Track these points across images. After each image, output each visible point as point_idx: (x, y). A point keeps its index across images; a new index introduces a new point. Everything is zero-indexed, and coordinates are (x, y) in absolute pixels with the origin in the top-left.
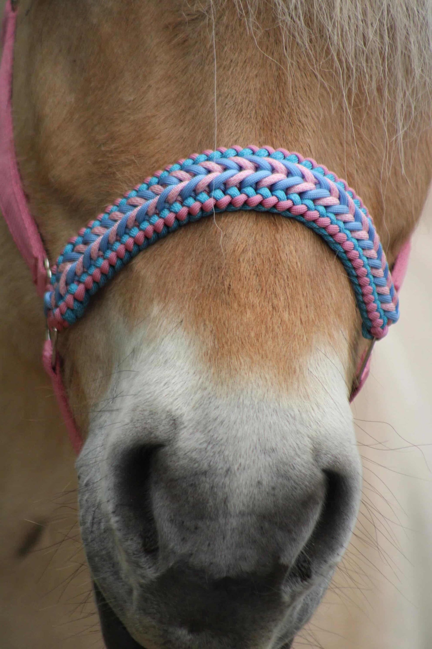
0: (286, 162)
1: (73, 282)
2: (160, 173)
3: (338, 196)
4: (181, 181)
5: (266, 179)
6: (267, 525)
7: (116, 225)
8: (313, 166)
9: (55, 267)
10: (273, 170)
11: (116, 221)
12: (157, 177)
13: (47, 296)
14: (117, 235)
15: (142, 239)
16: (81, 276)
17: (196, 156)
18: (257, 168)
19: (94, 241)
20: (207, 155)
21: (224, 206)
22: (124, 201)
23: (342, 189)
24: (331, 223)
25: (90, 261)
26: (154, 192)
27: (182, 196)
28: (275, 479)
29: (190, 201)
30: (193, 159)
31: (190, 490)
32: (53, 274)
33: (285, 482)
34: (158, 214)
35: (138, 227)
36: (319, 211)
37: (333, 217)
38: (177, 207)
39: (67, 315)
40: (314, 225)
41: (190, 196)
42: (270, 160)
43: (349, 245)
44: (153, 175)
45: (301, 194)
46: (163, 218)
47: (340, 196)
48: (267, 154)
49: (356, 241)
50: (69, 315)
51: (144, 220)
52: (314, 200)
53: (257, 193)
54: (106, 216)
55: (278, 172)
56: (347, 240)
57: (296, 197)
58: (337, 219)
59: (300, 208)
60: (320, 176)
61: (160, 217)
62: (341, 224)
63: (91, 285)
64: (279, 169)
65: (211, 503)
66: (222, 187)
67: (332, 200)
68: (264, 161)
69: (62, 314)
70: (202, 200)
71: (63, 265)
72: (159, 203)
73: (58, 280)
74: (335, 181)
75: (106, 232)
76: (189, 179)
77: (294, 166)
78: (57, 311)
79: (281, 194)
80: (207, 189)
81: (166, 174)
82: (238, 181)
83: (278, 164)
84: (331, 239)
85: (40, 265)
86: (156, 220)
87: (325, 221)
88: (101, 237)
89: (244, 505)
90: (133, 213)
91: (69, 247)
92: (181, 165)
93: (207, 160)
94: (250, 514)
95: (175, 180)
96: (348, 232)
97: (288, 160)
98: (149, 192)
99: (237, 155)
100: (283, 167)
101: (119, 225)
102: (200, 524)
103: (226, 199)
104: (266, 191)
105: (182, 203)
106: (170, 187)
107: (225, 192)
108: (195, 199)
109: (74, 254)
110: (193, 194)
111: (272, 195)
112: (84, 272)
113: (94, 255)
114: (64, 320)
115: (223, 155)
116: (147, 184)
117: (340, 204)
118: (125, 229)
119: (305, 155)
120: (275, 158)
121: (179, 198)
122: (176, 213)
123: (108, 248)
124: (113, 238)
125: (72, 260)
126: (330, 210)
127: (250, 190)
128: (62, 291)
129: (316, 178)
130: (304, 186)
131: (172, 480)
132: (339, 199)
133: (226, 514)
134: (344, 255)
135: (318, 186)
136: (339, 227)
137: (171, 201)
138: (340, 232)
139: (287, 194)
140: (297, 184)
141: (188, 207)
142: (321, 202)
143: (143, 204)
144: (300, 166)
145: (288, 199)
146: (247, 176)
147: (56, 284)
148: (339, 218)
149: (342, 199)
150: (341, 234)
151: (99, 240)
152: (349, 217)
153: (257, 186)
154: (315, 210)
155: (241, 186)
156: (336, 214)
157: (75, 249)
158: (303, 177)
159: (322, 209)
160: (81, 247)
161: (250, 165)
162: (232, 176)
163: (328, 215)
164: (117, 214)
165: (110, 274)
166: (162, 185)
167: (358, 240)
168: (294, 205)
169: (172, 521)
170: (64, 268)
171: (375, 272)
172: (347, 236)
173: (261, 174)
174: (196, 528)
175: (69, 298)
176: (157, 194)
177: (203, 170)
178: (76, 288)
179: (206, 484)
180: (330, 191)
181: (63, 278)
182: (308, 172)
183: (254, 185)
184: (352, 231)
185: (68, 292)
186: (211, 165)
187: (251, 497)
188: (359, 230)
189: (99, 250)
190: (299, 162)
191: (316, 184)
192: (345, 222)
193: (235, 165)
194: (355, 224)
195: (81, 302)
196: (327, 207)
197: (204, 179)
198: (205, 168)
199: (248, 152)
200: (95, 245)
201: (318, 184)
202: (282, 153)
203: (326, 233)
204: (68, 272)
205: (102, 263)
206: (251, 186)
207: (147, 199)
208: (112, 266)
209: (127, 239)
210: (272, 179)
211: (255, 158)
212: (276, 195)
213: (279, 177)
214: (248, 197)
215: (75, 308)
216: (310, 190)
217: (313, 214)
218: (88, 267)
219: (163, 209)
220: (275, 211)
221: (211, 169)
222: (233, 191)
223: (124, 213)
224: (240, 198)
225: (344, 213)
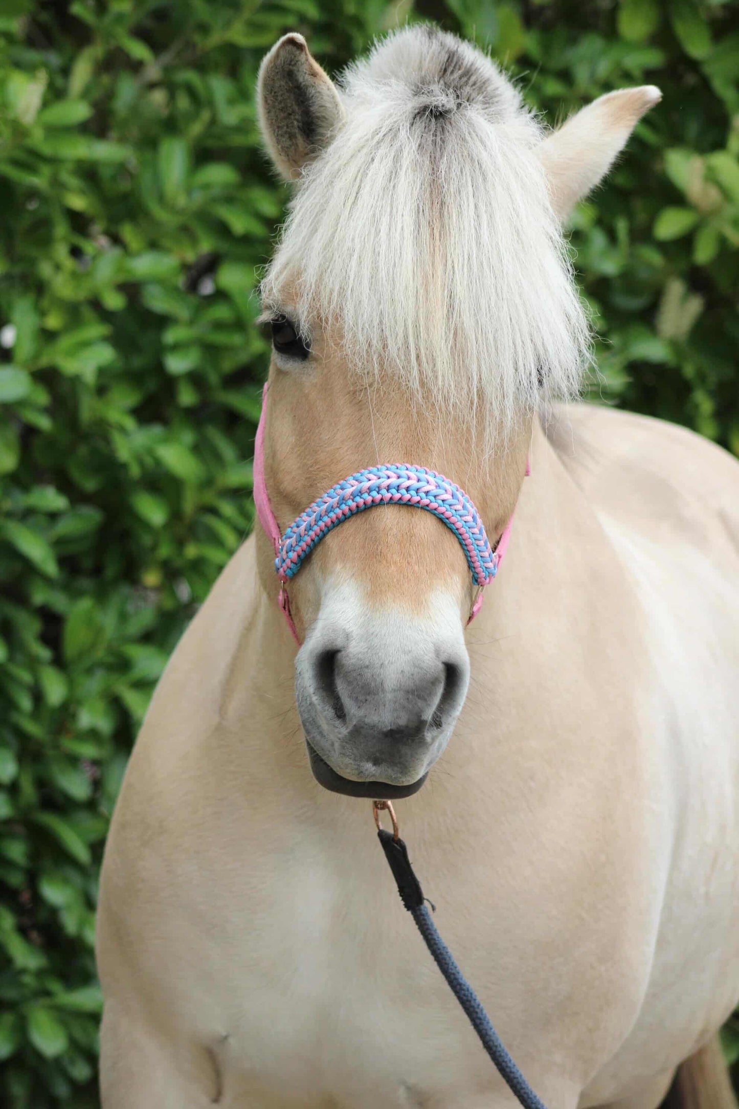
0: (417, 473)
1: (290, 551)
2: (342, 482)
3: (451, 494)
4: (353, 486)
5: (403, 484)
8: (435, 476)
10: (409, 478)
12: (340, 485)
14: (316, 521)
15: (330, 523)
16: (295, 547)
17: (363, 471)
18: (399, 477)
19: (302, 525)
21: (378, 501)
23: (454, 489)
24: (447, 511)
25: (300, 538)
26: (337, 494)
27: (353, 496)
28: (412, 669)
29: (358, 499)
31: (359, 677)
33: (419, 670)
34: (339, 507)
35: (328, 515)
36: (438, 503)
37: (448, 507)
38: (350, 502)
39: (287, 572)
40: (436, 512)
41: (358, 495)
42: (407, 472)
43: (459, 524)
45: (426, 493)
46: (342, 509)
47: (453, 494)
48: (405, 468)
50: (289, 572)
51: (331, 511)
52: (435, 497)
53: (398, 493)
54: (309, 510)
55: (411, 479)
56: (458, 522)
57: (423, 495)
58: (451, 509)
59: (425, 501)
60: (440, 482)
61: (340, 509)
62: (454, 512)
63: (301, 553)
64: (411, 477)
65: (373, 684)
66: (377, 489)
67: (447, 496)
68: (403, 473)
69: (285, 571)
70: (365, 498)
71: (286, 540)
72: (339, 500)
73: (282, 550)
74: (450, 485)
75: (308, 519)
76: (357, 485)
77: (423, 476)
78: (282, 570)
79: (413, 493)
80: (368, 491)
81: (344, 483)
82: (387, 485)
83: (412, 474)
84: (447, 521)
86: (338, 511)
87: (442, 509)
89: (394, 685)
91: (289, 530)
92: (354, 477)
93: (369, 473)
94: (399, 690)
95: (349, 486)
96: (459, 517)
97: (419, 471)
98: (334, 494)
99: (387, 469)
100: (415, 476)
103: (379, 497)
104: (403, 491)
105: (353, 500)
106: (346, 490)
107: (378, 493)
108: (361, 498)
109: (291, 534)
111: (408, 493)
112: (296, 545)
113: (302, 534)
114: (287, 575)
115: (378, 470)
117: (453, 499)
118: (320, 517)
119: (429, 469)
120: (410, 471)
122: (349, 506)
123: (310, 530)
124: (313, 523)
125: (290, 538)
126: (446, 502)
127: (394, 491)
128: (285, 557)
129: (436, 482)
130: (428, 488)
131: (347, 672)
132: (453, 496)
133: (384, 691)
134: (456, 531)
135: (438, 488)
136: (452, 513)
137: (346, 499)
138: (453, 516)
139: (417, 493)
140: (423, 487)
141: (357, 502)
142: (439, 498)
143: (330, 501)
144: (426, 476)
145: (417, 496)
146: (392, 482)
148: (452, 507)
149: (454, 496)
150: (454, 518)
151: (305, 524)
152: (459, 507)
153: (398, 488)
154: (436, 502)
155: (388, 488)
156: (450, 505)
157: (292, 530)
158: (428, 482)
159: (440, 502)
160: (295, 529)
161: (395, 475)
162: (383, 482)
163: (445, 505)
164: (316, 508)
165: (312, 545)
166: (341, 489)
167: (465, 522)
168: (421, 499)
169: (350, 697)
170: (287, 542)
171: (478, 542)
172: (458, 519)
173: (401, 480)
175: (288, 561)
176: (339, 495)
178: (293, 555)
179: (368, 674)
180: (446, 491)
181: (285, 549)
182: (431, 479)
183: (396, 488)
184: (461, 516)
185: (288, 557)
188: (466, 516)
189: (305, 530)
190: (426, 473)
191: (436, 487)
192: (456, 511)
193: (386, 476)
194: (462, 512)
195: (295, 564)
196: (443, 501)
197: (366, 484)
198: (367, 478)
199: (394, 467)
200: (303, 528)
201: (438, 486)
202: (416, 468)
203: (443, 517)
204: (288, 545)
205: (307, 539)
206: (394, 488)
207: (332, 498)
208: (313, 540)
209: (321, 523)
210: (407, 483)
211: (398, 471)
212: (410, 494)
213: (413, 483)
214: (393, 495)
215: (292, 567)
216: (433, 490)
217: (434, 505)
218: (299, 541)
219: (342, 504)
220: (410, 503)
221: (370, 478)
222: (384, 491)
223: (320, 507)
224: (388, 496)
225: (456, 505)
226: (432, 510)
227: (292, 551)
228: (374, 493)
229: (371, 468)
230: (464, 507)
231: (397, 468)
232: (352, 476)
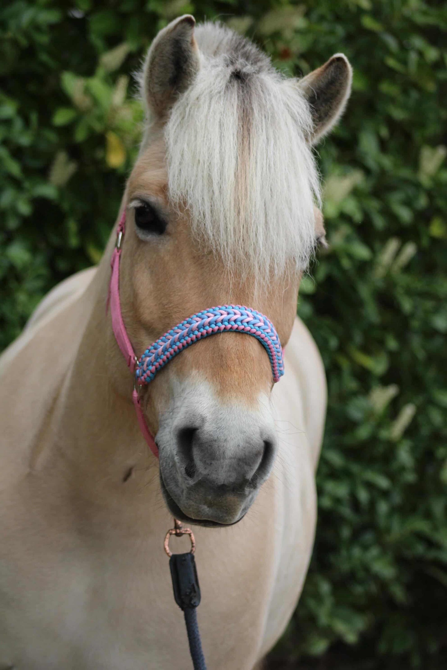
0: (240, 310)
1: (150, 365)
3: (264, 322)
4: (197, 322)
5: (232, 318)
6: (241, 463)
7: (170, 341)
8: (251, 311)
9: (140, 360)
10: (235, 314)
11: (169, 339)
12: (187, 321)
13: (138, 371)
14: (170, 345)
15: (181, 346)
16: (153, 362)
17: (203, 311)
18: (228, 314)
19: (159, 348)
20: (207, 311)
21: (216, 331)
22: (172, 331)
23: (265, 320)
24: (262, 333)
25: (158, 356)
26: (186, 327)
27: (198, 328)
28: (245, 444)
29: (202, 330)
30: (202, 313)
31: (209, 447)
32: (139, 362)
33: (249, 446)
34: (188, 336)
35: (179, 341)
36: (256, 329)
37: (262, 331)
38: (196, 332)
40: (255, 335)
41: (202, 328)
42: (233, 310)
43: (270, 342)
44: (185, 320)
45: (248, 323)
48: (232, 308)
49: (272, 341)
50: (148, 379)
51: (182, 339)
52: (254, 325)
53: (229, 324)
54: (164, 338)
55: (237, 314)
56: (269, 340)
57: (246, 324)
58: (264, 332)
59: (248, 328)
60: (255, 315)
61: (189, 337)
62: (266, 334)
63: (158, 366)
64: (237, 313)
65: (218, 453)
66: (215, 323)
67: (261, 324)
68: (231, 310)
69: (145, 379)
70: (207, 329)
71: (145, 358)
72: (188, 331)
73: (143, 365)
74: (262, 316)
75: (165, 344)
76: (200, 321)
77: (244, 312)
78: (143, 378)
79: (239, 323)
80: (208, 324)
81: (190, 319)
82: (221, 320)
83: (237, 311)
84: (262, 340)
85: (132, 359)
86: (187, 338)
87: (259, 333)
88: (163, 346)
89: (232, 454)
90: (178, 335)
91: (147, 351)
92: (197, 315)
93: (208, 312)
94: (234, 458)
95: (195, 322)
96: (269, 337)
97: (241, 309)
98: (184, 327)
99: (220, 309)
100: (239, 312)
101: (171, 341)
102: (213, 462)
103: (216, 328)
104: (233, 323)
105: (198, 331)
106: (192, 325)
107: (216, 325)
108: (204, 329)
109: (150, 354)
110: (203, 327)
111: (236, 324)
112: (155, 361)
113: (160, 354)
114: (146, 381)
115: (214, 310)
116: (182, 324)
117: (265, 325)
118: (174, 343)
119: (248, 307)
120: (236, 309)
121: (197, 329)
122: (196, 335)
123: (166, 351)
124: (168, 346)
125: (150, 356)
126: (261, 328)
127: (226, 323)
128: (145, 370)
129: (253, 315)
130: (248, 319)
131: (201, 444)
133: (224, 458)
136: (265, 335)
137: (194, 330)
138: (266, 337)
139: (241, 323)
140: (245, 319)
141: (201, 332)
142: (256, 325)
143: (181, 332)
144: (246, 311)
145: (242, 325)
146: (225, 318)
147: (141, 366)
148: (265, 331)
150: (266, 338)
151: (162, 347)
152: (269, 331)
153: (229, 321)
154: (254, 328)
155: (222, 322)
156: (264, 330)
157: (150, 352)
158: (248, 316)
159: (257, 328)
160: (153, 351)
161: (226, 313)
162: (218, 318)
163: (260, 330)
164: (170, 337)
165: (167, 361)
166: (189, 324)
167: (273, 340)
168: (245, 327)
169: (201, 460)
170: (145, 359)
172: (269, 339)
173: (230, 316)
174: (211, 464)
175: (148, 372)
176: (187, 328)
177: (207, 317)
178: (152, 368)
179: (216, 445)
180: (260, 320)
181: (145, 364)
182: (249, 313)
183: (228, 321)
184: (270, 336)
185: (148, 369)
186: (210, 314)
187: (235, 452)
188: (273, 336)
189: (162, 351)
190: (246, 310)
191: (253, 318)
192: (267, 333)
193: (219, 314)
194: (271, 334)
195: (153, 373)
196: (259, 327)
197: (207, 320)
198: (207, 316)
199: (224, 308)
200: (160, 349)
201: (255, 318)
202: (239, 307)
203: (260, 338)
204: (148, 362)
205: (164, 357)
206: (226, 321)
207: (183, 330)
208: (168, 358)
209: (175, 347)
210: (235, 317)
211: (227, 310)
212: (237, 324)
213: (238, 316)
214: (226, 326)
215: (151, 376)
216: (252, 320)
217: (254, 330)
218: (157, 359)
219: (190, 333)
220: (237, 330)
221: (209, 316)
222: (220, 324)
223: (173, 336)
224: (223, 327)
225: (267, 329)
226: (252, 334)
227: (151, 365)
228: (213, 326)
229: (208, 309)
230: (271, 330)
231: (226, 308)
232: (195, 315)
